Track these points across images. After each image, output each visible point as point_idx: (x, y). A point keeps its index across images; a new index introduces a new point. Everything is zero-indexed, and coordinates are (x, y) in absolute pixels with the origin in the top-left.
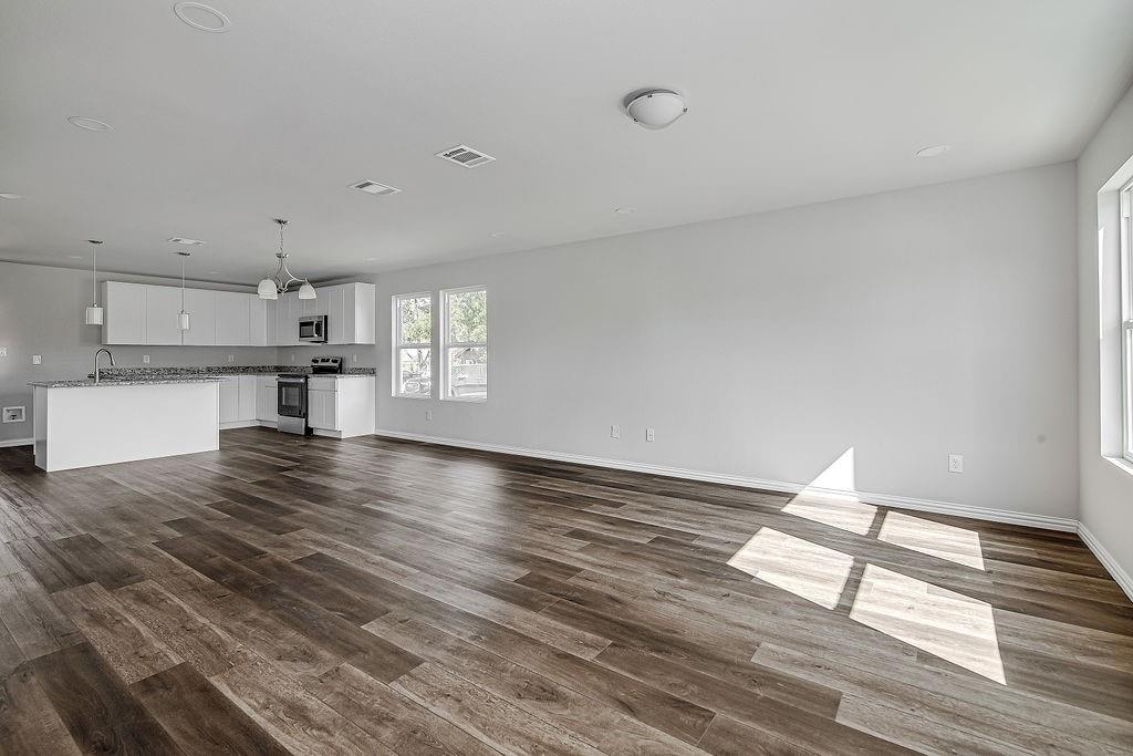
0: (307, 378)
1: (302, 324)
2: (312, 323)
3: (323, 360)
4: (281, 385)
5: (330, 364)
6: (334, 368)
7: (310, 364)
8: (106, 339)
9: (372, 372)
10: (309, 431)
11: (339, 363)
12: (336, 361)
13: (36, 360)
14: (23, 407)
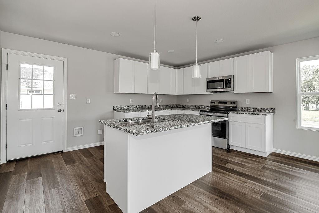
0: (228, 114)
1: (209, 82)
2: (222, 81)
3: (220, 102)
5: (228, 105)
6: (233, 108)
7: (209, 104)
9: (273, 111)
10: (228, 145)
11: (236, 104)
12: (234, 103)
13: (88, 101)
14: (82, 128)
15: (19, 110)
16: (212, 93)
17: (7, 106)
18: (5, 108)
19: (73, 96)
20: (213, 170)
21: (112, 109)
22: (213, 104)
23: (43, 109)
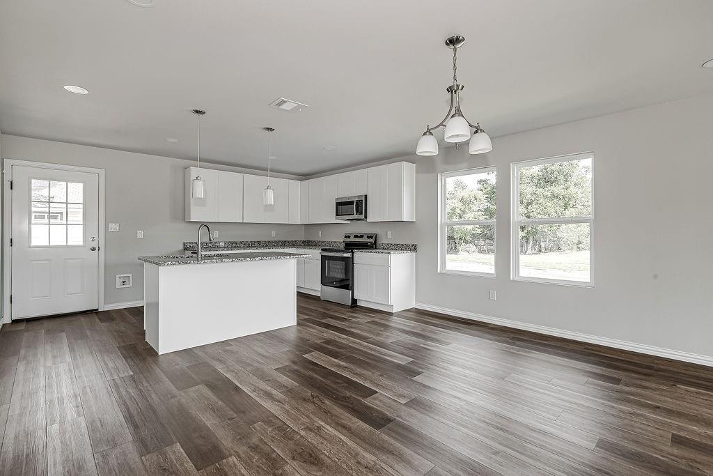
0: (353, 253)
1: (338, 204)
2: (351, 203)
3: (356, 236)
4: (324, 258)
5: (365, 240)
6: (370, 244)
7: (342, 239)
8: (190, 218)
9: (414, 248)
10: (354, 301)
11: (374, 239)
12: (371, 237)
13: (140, 234)
14: (130, 275)
15: (30, 247)
16: (349, 222)
17: (11, 242)
18: (9, 244)
19: (114, 227)
20: (298, 324)
21: (181, 247)
22: (348, 240)
23: (67, 246)
